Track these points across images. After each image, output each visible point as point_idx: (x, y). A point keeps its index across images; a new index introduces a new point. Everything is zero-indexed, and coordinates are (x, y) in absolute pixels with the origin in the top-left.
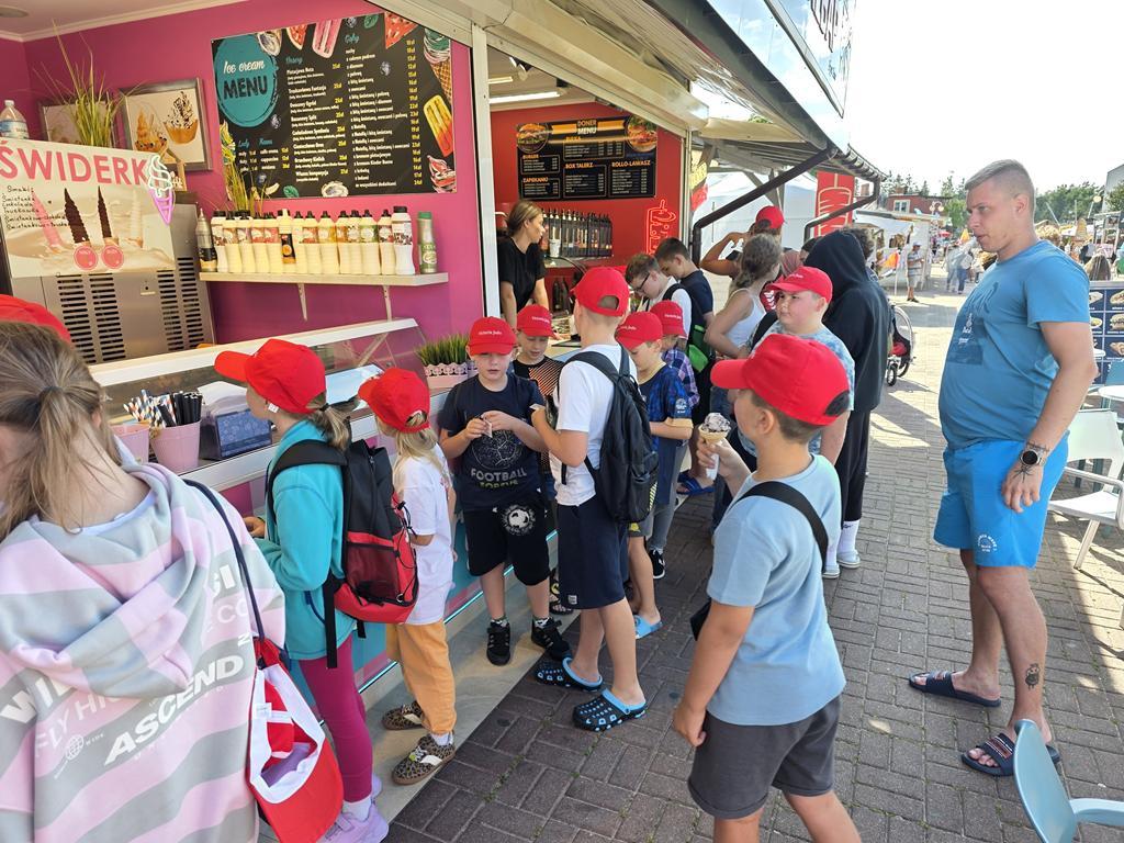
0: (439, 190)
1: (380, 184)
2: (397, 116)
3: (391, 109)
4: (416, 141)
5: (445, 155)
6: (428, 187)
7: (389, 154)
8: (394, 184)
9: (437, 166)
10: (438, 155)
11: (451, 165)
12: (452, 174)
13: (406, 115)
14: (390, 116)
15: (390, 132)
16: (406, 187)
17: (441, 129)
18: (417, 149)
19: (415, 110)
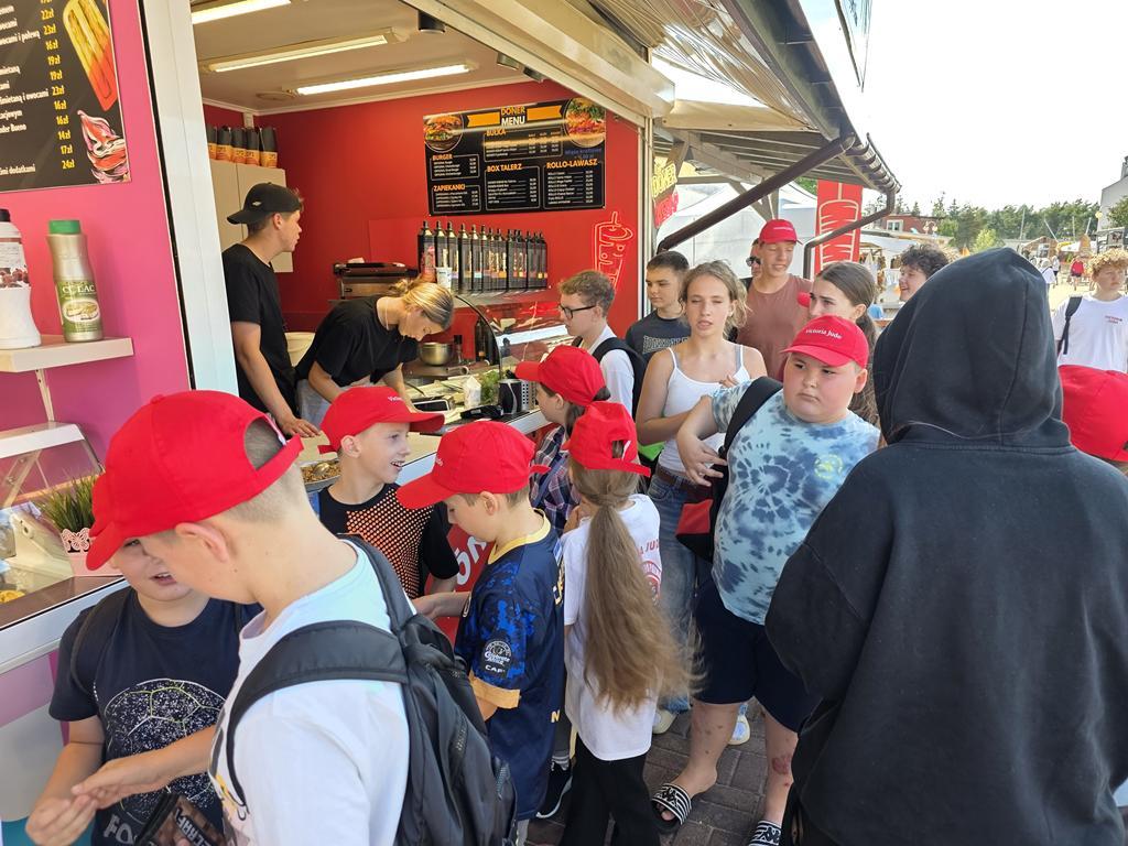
0: (102, 177)
1: (12, 171)
2: (25, 37)
3: (13, 24)
4: (58, 83)
5: (106, 106)
6: (84, 174)
7: (19, 113)
8: (32, 169)
9: (94, 127)
10: (95, 110)
11: (116, 127)
12: (120, 144)
13: (36, 34)
14: (12, 39)
15: (17, 69)
16: (51, 176)
17: (94, 56)
18: (60, 98)
19: (49, 22)
